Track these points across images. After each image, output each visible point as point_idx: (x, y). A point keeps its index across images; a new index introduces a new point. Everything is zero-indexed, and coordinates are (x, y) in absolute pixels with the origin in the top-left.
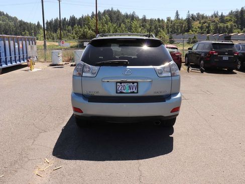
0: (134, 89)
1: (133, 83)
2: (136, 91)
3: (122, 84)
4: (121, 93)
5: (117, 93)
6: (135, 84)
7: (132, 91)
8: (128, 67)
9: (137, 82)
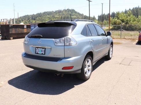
0: (43, 52)
1: (43, 48)
2: (44, 53)
3: (38, 49)
4: (37, 53)
5: (36, 53)
6: (44, 49)
7: (42, 53)
8: (41, 39)
9: (45, 48)
